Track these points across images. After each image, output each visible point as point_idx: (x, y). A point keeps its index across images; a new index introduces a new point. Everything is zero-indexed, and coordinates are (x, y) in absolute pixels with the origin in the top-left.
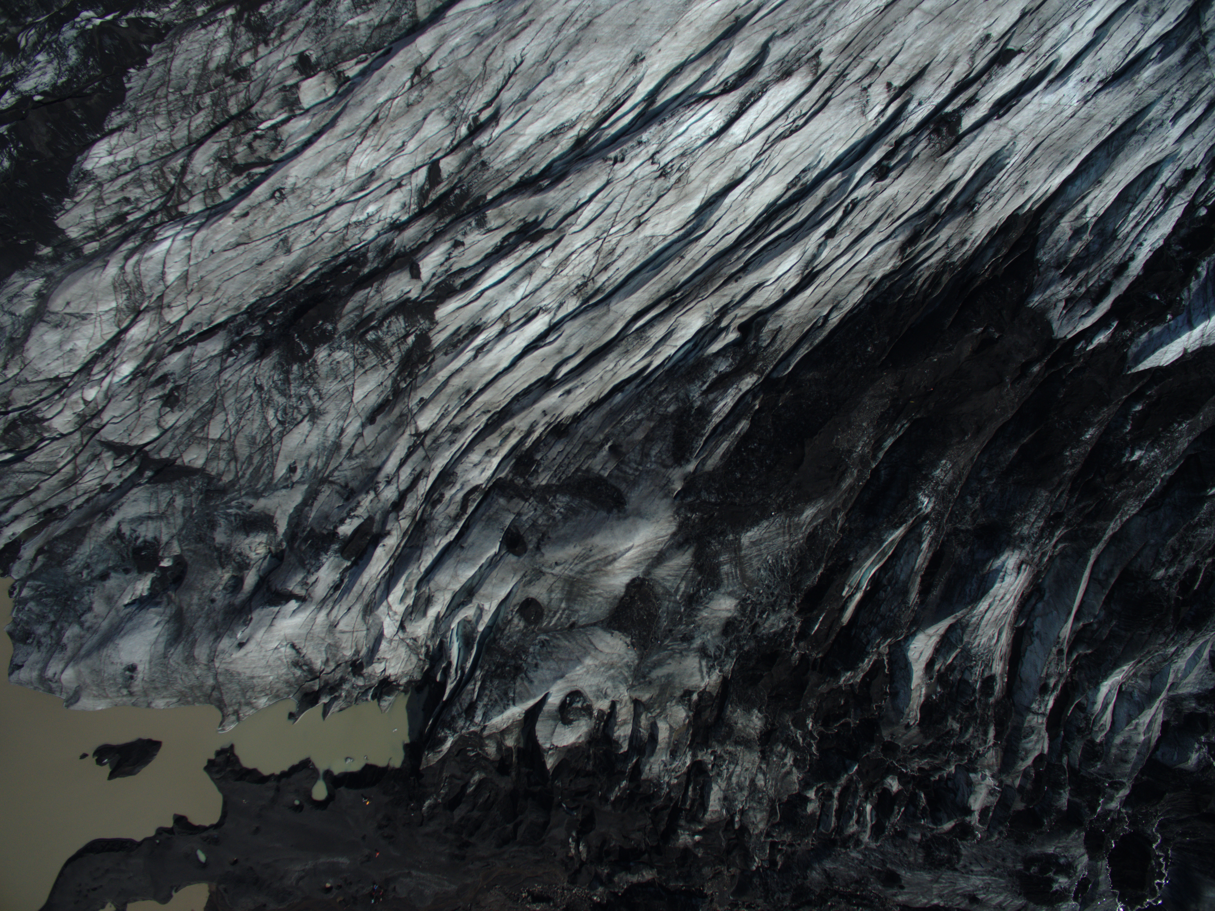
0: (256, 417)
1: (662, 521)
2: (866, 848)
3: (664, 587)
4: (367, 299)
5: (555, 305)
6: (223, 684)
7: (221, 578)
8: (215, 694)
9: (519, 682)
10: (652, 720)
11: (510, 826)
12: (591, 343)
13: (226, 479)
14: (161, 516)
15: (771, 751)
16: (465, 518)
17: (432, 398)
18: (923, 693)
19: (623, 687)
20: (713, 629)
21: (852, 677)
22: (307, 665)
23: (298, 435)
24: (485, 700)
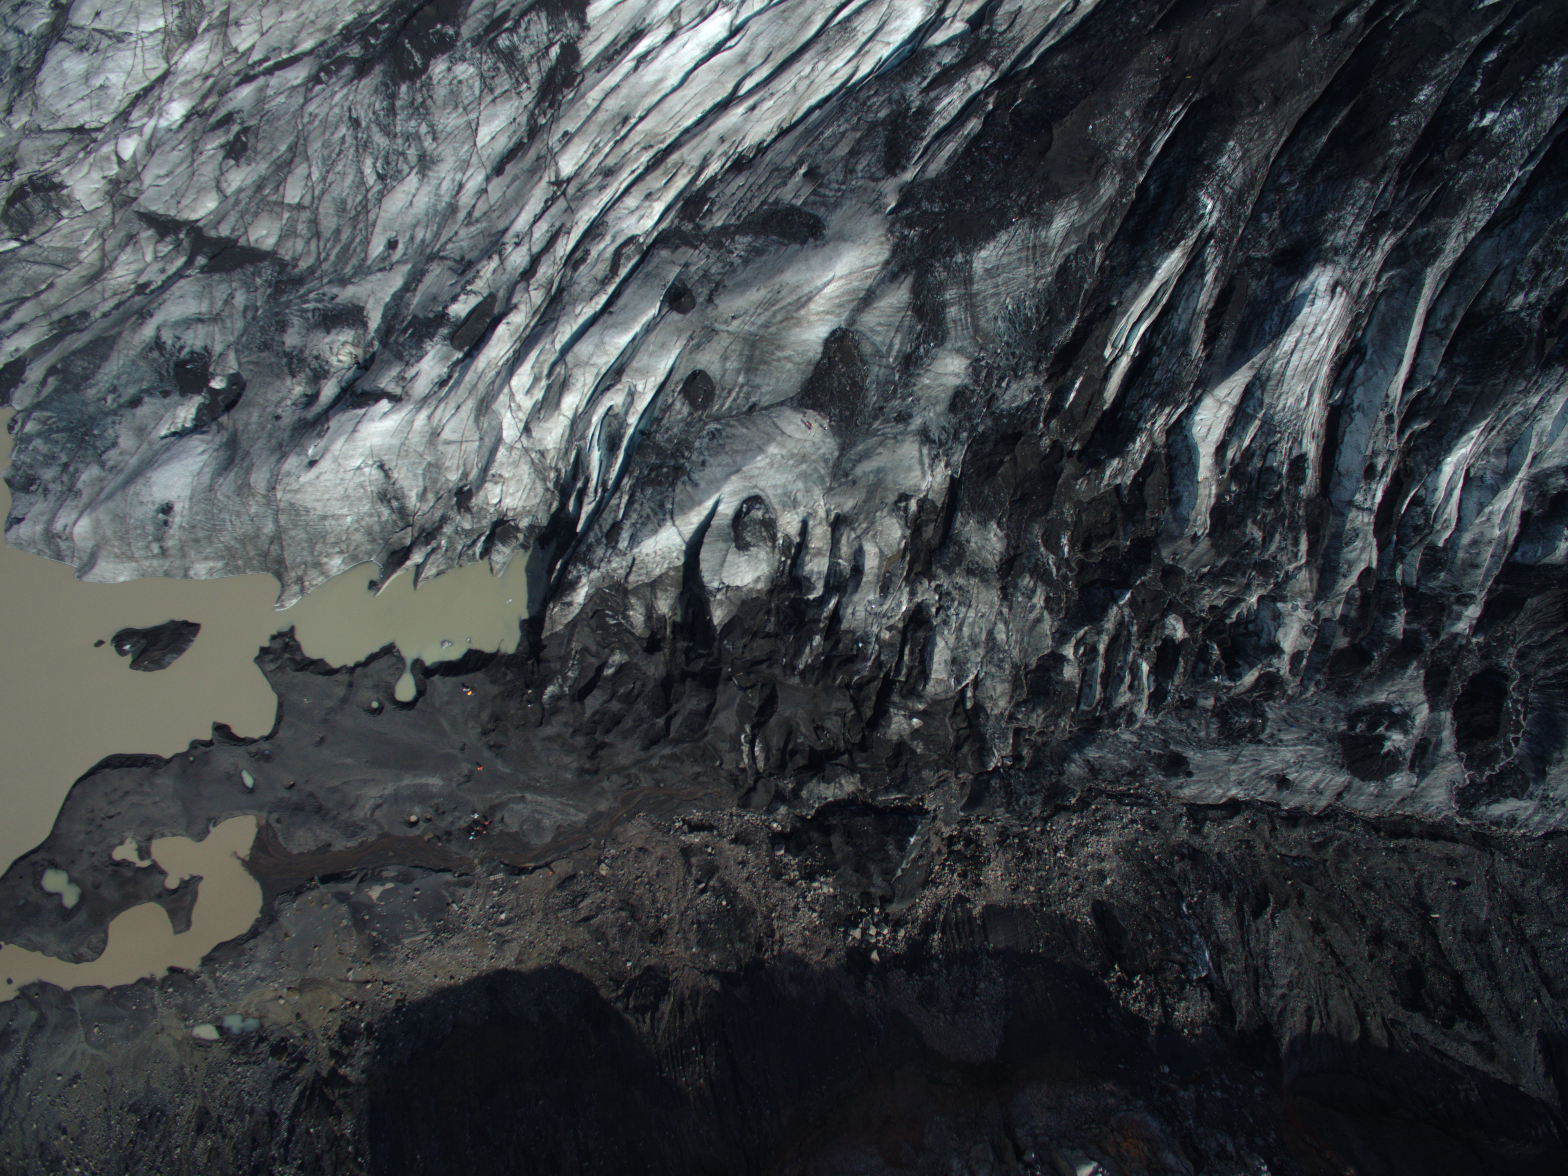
0: (348, 170)
1: (871, 242)
2: (1142, 727)
3: (873, 344)
6: (286, 530)
7: (290, 391)
8: (275, 549)
9: (679, 487)
10: (856, 545)
11: (661, 722)
12: (782, 45)
13: (303, 265)
14: (216, 319)
15: (1015, 586)
16: (618, 280)
17: (579, 129)
18: (1214, 491)
19: (818, 493)
20: (937, 403)
21: (1121, 471)
22: (397, 499)
23: (403, 196)
24: (634, 516)
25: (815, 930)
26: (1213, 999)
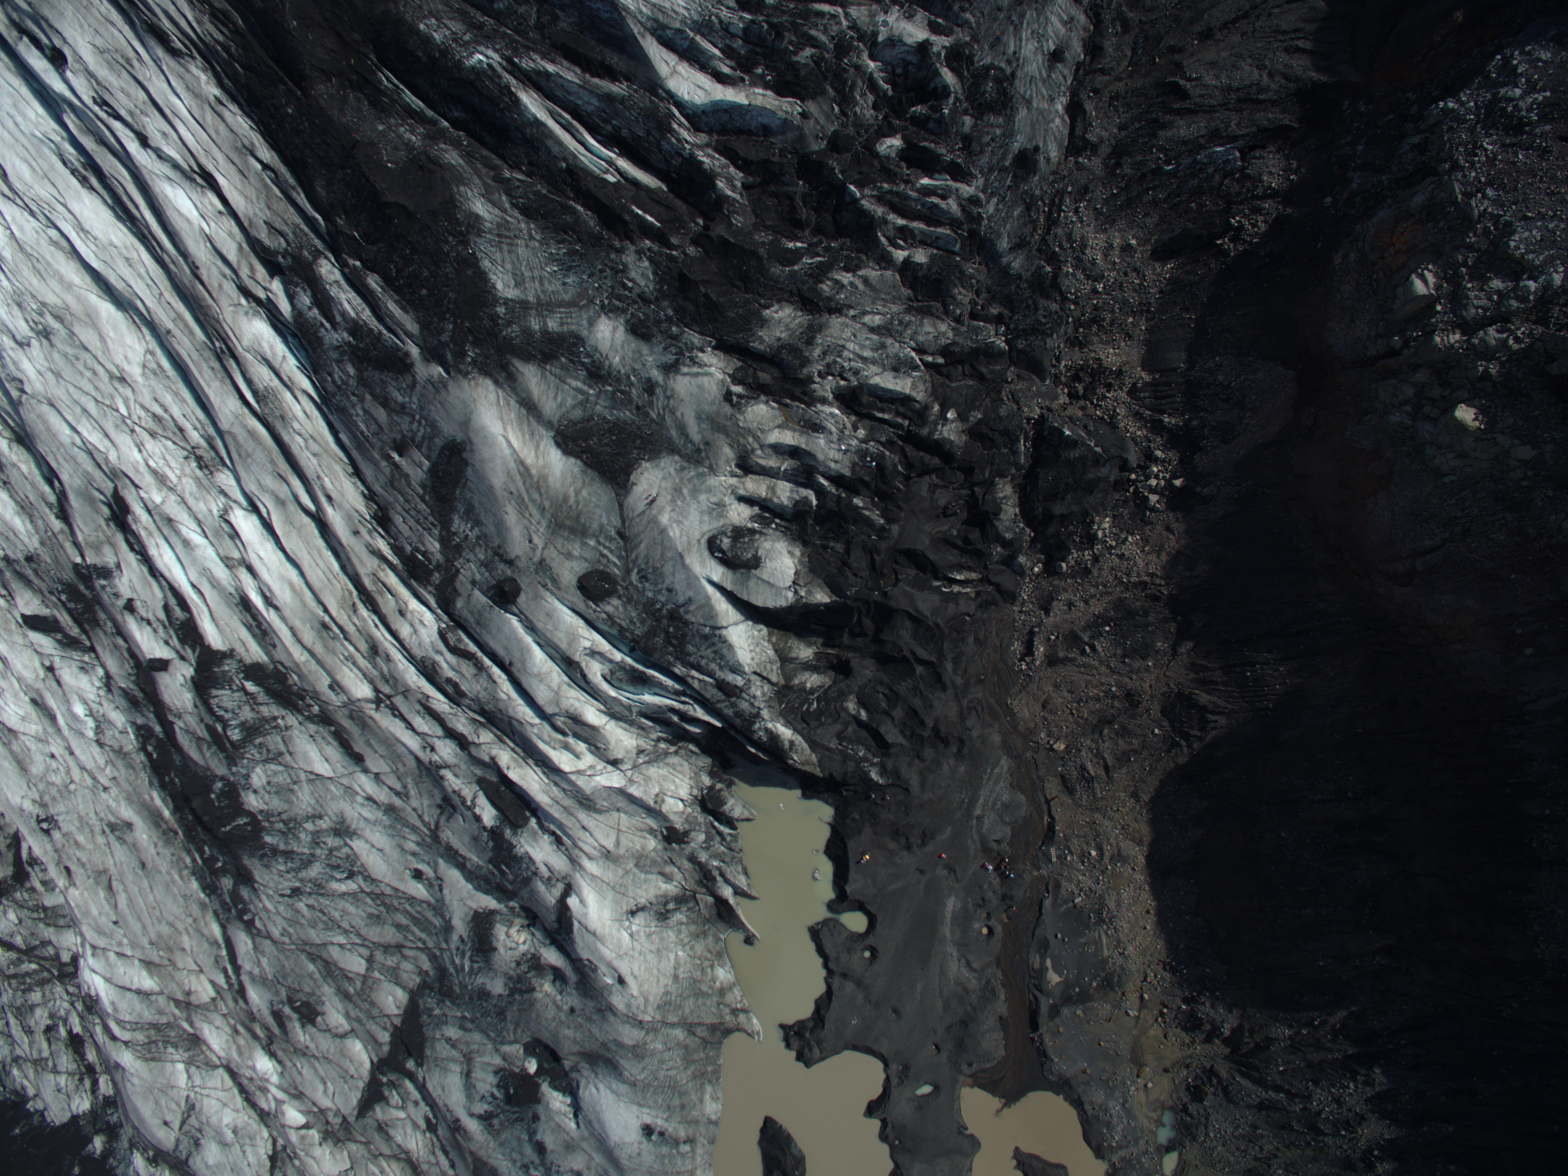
0: (340, 907)
1: (475, 395)
3: (574, 407)
4: (187, 731)
5: (223, 499)
6: (684, 1018)
7: (547, 995)
8: (700, 1031)
9: (690, 617)
10: (768, 451)
11: (919, 669)
12: (272, 462)
13: (426, 965)
14: (468, 1059)
15: (829, 299)
16: (480, 654)
17: (329, 673)
18: (760, 91)
19: (713, 481)
20: (639, 352)
21: (730, 180)
22: (666, 903)
23: (371, 857)
24: (713, 666)
25: (1145, 540)
26: (1263, 147)
